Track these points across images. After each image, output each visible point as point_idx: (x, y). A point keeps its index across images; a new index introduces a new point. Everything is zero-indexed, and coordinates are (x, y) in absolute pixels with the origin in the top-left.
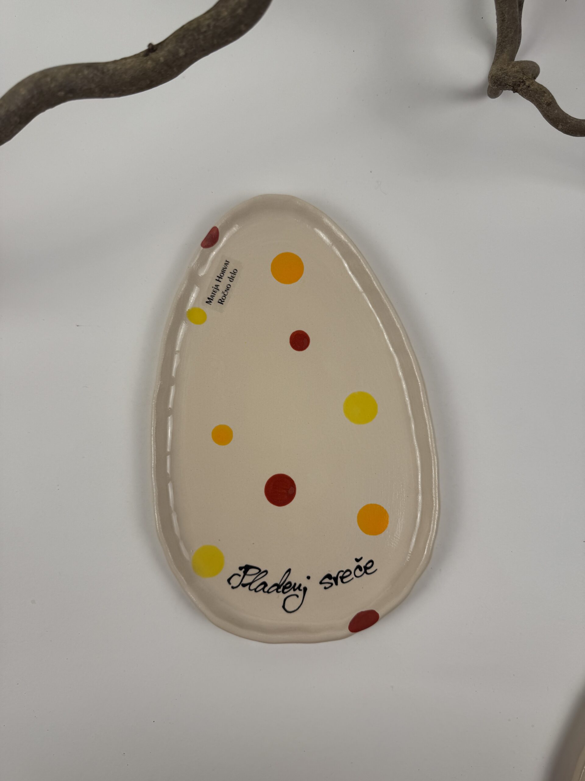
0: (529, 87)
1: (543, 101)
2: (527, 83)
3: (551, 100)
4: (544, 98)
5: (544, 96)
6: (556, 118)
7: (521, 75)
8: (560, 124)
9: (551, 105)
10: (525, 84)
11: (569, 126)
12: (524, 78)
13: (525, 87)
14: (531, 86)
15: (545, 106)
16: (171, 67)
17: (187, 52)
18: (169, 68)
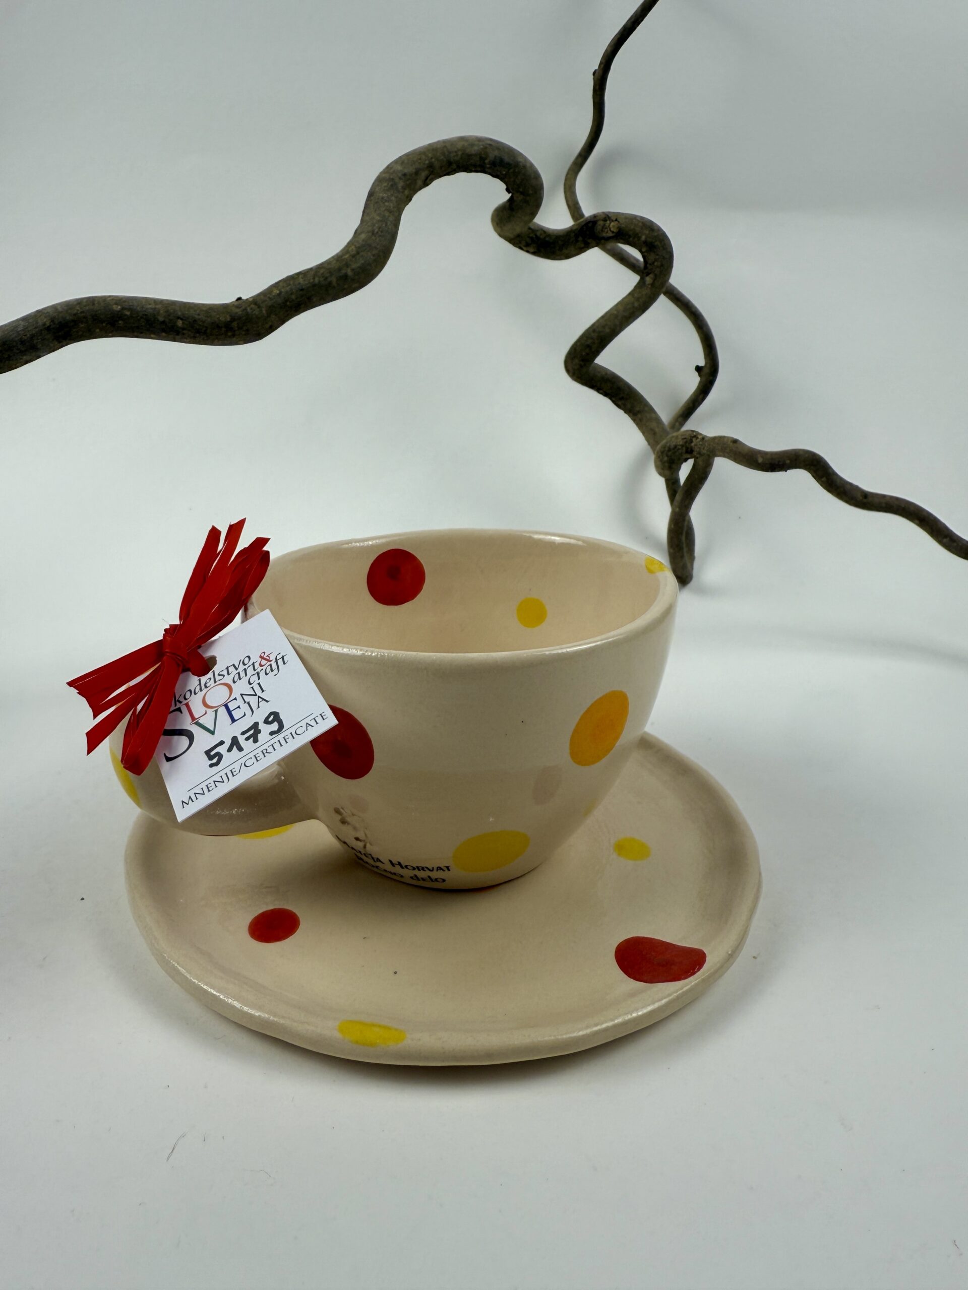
1: (725, 440)
4: (726, 438)
6: (750, 454)
16: (259, 307)
17: (283, 290)
18: (256, 307)
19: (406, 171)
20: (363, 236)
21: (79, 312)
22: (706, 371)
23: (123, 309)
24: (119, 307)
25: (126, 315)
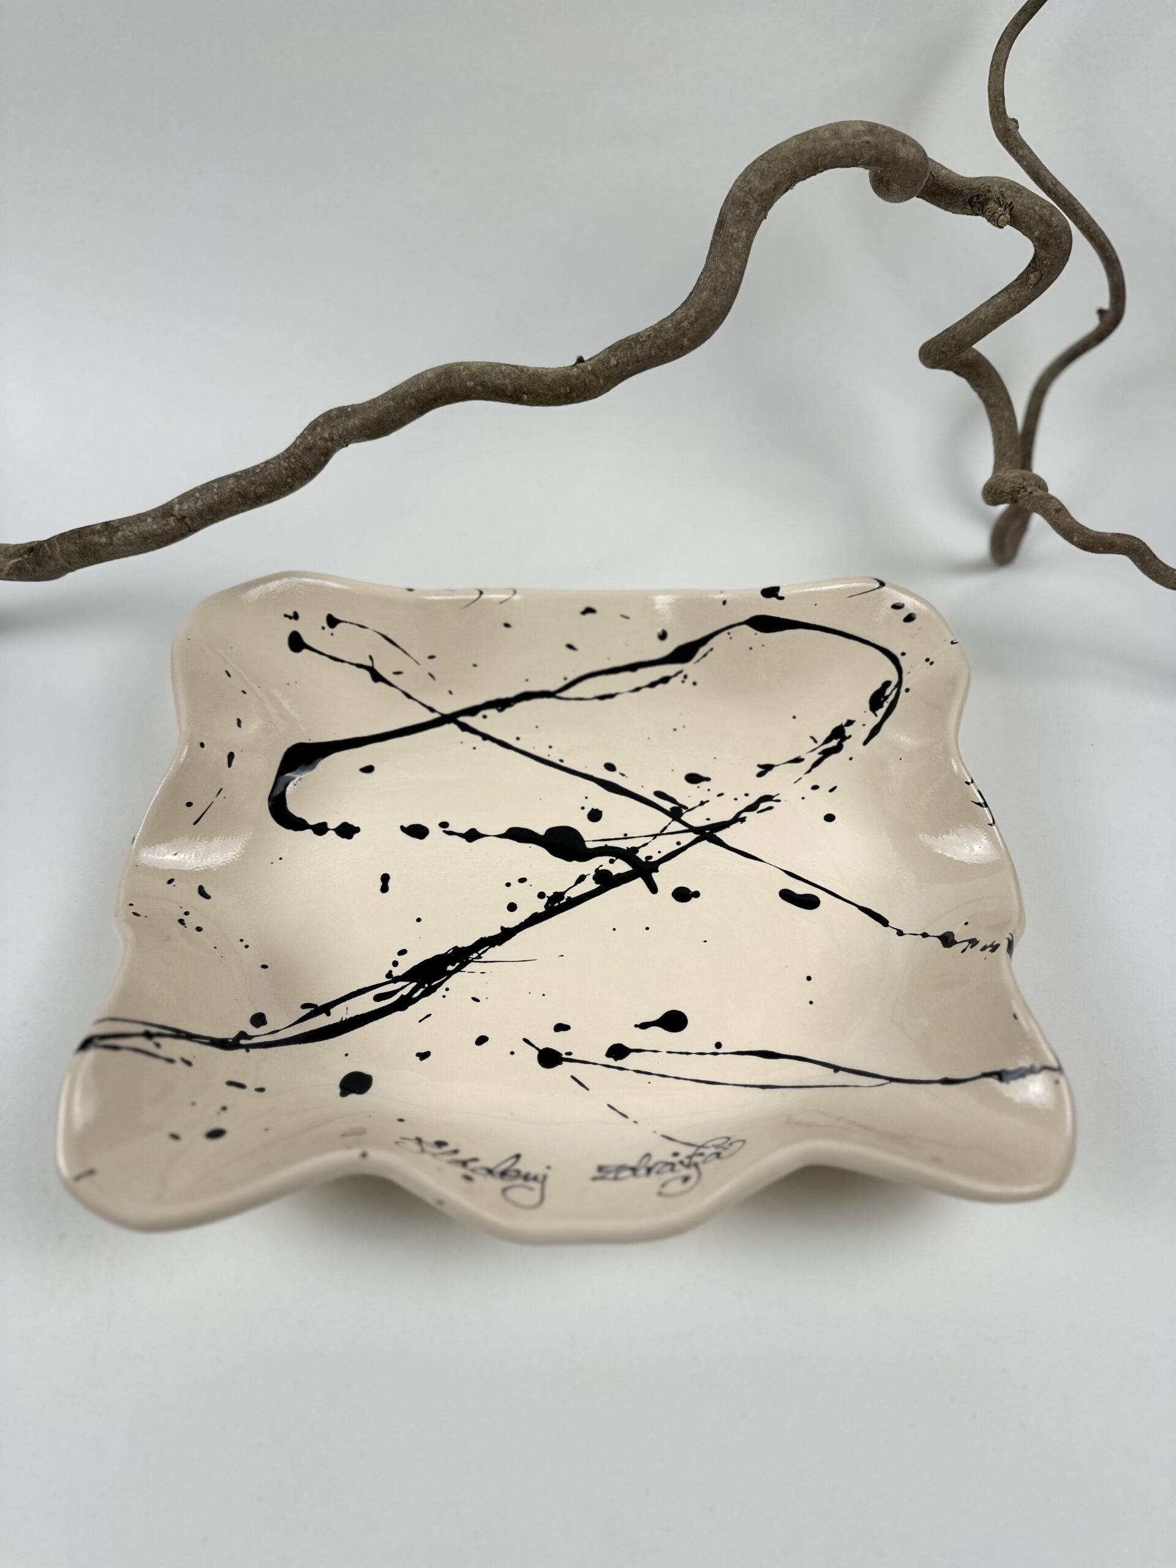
0: (1031, 493)
1: (1049, 507)
2: (1029, 490)
3: (1060, 507)
4: (1051, 504)
5: (1051, 502)
6: (1069, 527)
7: (1021, 481)
8: (1075, 534)
9: (1061, 512)
10: (1026, 491)
11: (1088, 537)
12: (1025, 484)
13: (1026, 493)
14: (1034, 492)
15: (1054, 512)
16: (597, 378)
17: (620, 361)
18: (595, 378)
19: (764, 187)
20: (704, 295)
21: (438, 391)
22: (1108, 318)
23: (476, 385)
24: (472, 384)
25: (478, 390)
